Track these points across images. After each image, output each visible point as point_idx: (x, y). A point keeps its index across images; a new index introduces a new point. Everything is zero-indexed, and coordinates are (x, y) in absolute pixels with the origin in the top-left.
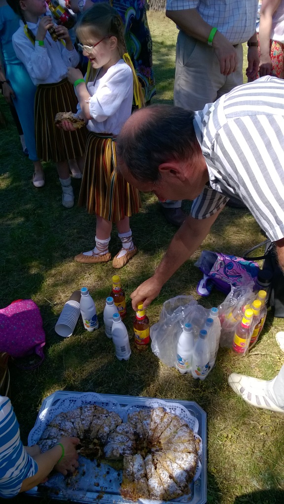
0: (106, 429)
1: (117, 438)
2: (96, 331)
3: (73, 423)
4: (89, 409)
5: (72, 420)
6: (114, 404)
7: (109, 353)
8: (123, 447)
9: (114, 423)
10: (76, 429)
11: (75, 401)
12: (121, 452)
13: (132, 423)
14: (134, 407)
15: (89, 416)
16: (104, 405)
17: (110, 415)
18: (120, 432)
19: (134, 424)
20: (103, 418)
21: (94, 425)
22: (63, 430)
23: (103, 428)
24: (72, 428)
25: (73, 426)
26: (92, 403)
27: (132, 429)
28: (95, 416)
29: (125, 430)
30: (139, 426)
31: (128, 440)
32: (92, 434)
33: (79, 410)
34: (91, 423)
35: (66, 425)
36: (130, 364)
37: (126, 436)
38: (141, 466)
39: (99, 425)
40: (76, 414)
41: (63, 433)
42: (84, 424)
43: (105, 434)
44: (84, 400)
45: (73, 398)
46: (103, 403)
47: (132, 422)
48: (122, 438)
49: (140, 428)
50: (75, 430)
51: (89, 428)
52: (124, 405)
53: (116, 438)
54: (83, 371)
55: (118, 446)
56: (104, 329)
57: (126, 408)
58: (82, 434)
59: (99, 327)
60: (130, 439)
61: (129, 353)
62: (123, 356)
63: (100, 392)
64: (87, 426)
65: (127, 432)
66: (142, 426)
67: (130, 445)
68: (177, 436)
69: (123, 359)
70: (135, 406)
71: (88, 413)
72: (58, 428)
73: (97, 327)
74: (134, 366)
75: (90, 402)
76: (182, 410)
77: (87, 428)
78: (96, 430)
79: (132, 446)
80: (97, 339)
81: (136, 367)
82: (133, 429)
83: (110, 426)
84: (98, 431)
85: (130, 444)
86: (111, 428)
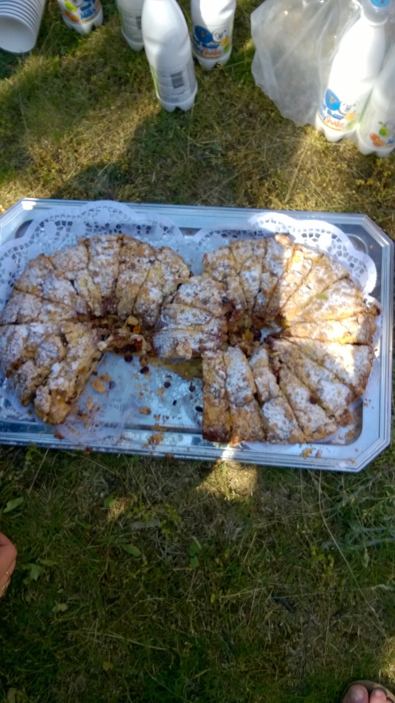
0: (155, 294)
1: (183, 316)
2: (97, 33)
3: (72, 282)
4: (106, 245)
5: (70, 275)
6: (165, 229)
7: (140, 91)
8: (199, 336)
9: (171, 278)
10: (82, 296)
11: (70, 224)
12: (195, 346)
13: (215, 279)
14: (215, 234)
15: (109, 264)
16: (143, 231)
17: (160, 257)
18: (189, 300)
19: (220, 279)
20: (144, 266)
21: (124, 286)
22: (50, 301)
23: (147, 292)
24: (71, 295)
25: (72, 289)
26: (113, 227)
27: (216, 293)
28: (124, 262)
29: (201, 296)
30: (234, 284)
31: (208, 318)
32: (120, 306)
33: (82, 248)
34: (116, 281)
35: (55, 289)
36: (196, 120)
37: (205, 310)
38: (244, 380)
39: (135, 284)
40: (77, 260)
41: (50, 307)
42: (98, 284)
43: (153, 306)
44: (91, 220)
45: (63, 215)
46: (139, 227)
47: (216, 274)
48: (194, 315)
49: (235, 290)
50: (79, 300)
51: (113, 292)
52: (190, 231)
53: (179, 316)
54: (79, 144)
55: (188, 334)
56: (119, 23)
57: (197, 238)
58: (97, 305)
59: (106, 18)
60: (213, 316)
61: (192, 91)
62: (176, 100)
63: (127, 199)
64: (107, 288)
65: (205, 302)
66: (241, 283)
67: (216, 330)
68: (326, 305)
69: (178, 109)
70: (218, 232)
71: (105, 256)
72: (38, 296)
73: (98, 18)
74: (206, 127)
75: (107, 225)
76: (334, 237)
77: (107, 293)
78: (131, 296)
79: (220, 330)
80: (103, 54)
81: (212, 127)
82: (219, 293)
83: (163, 286)
84: (135, 300)
85: (214, 326)
86: (167, 290)
